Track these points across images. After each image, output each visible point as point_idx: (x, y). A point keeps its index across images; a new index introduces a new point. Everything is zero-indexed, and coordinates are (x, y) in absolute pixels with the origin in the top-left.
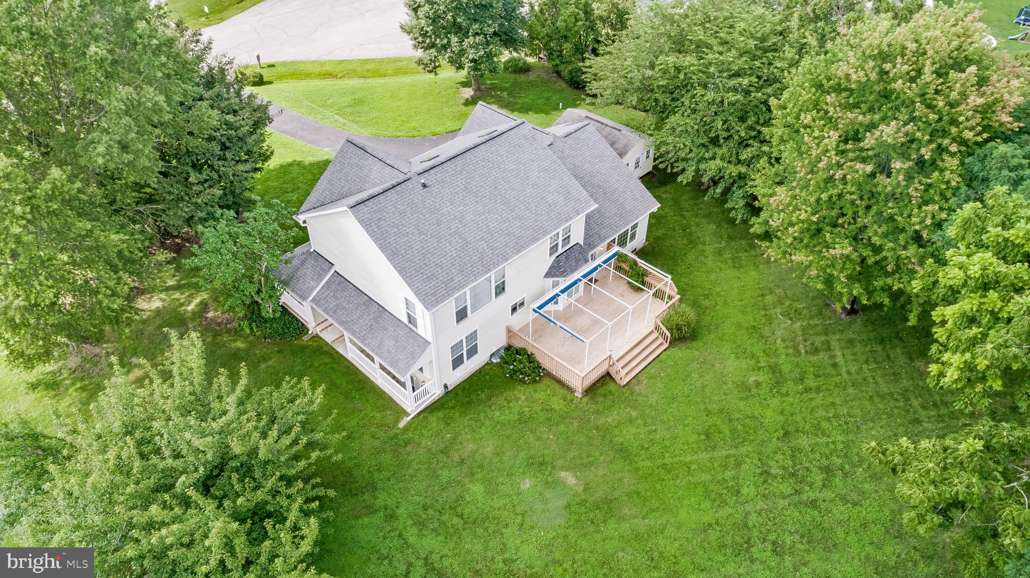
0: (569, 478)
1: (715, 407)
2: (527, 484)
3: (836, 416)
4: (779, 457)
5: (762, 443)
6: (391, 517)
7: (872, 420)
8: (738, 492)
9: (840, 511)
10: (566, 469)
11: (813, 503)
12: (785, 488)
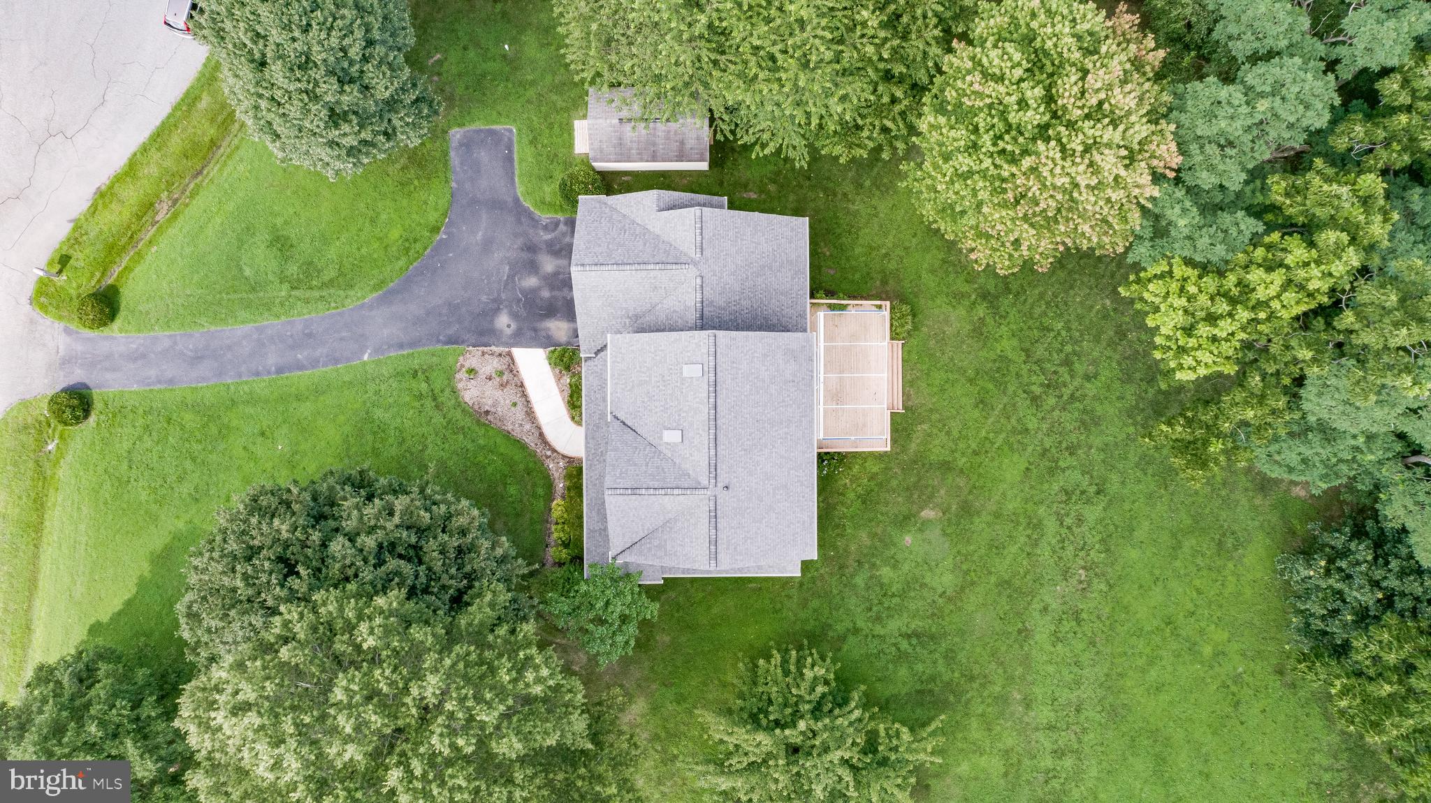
0: (928, 513)
1: (970, 373)
2: (909, 540)
3: (1048, 303)
4: (1034, 378)
5: (1018, 375)
6: (856, 631)
8: (1027, 430)
9: (1091, 389)
10: (922, 509)
11: (1072, 398)
12: (1052, 401)
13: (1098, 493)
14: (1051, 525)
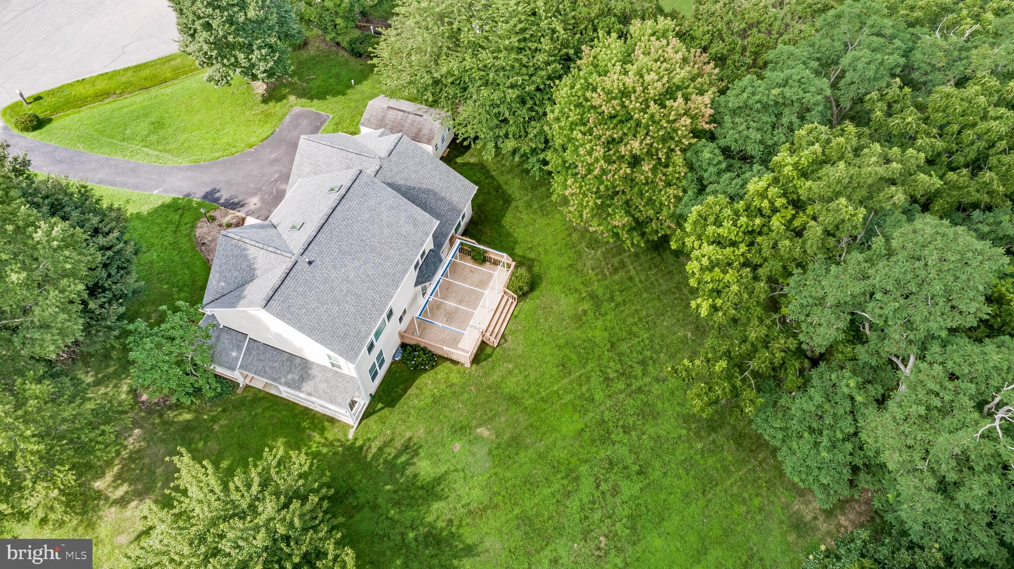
0: (483, 432)
1: (562, 341)
2: (458, 446)
3: (640, 319)
4: (612, 364)
5: (600, 358)
6: (375, 507)
7: (663, 315)
8: (593, 399)
9: (656, 389)
10: (480, 426)
11: (639, 390)
12: (621, 386)
13: (639, 473)
14: (587, 485)
